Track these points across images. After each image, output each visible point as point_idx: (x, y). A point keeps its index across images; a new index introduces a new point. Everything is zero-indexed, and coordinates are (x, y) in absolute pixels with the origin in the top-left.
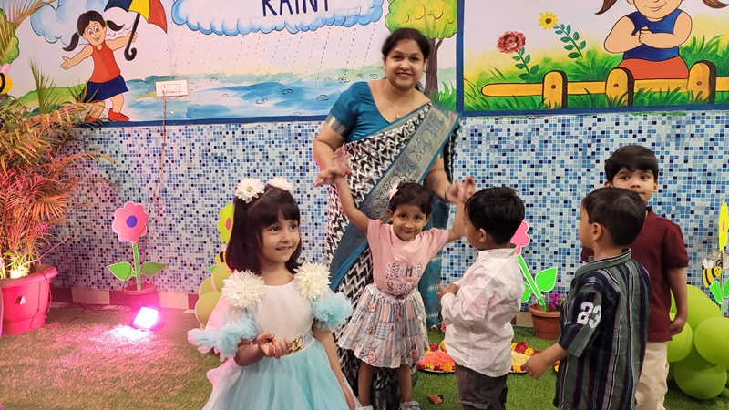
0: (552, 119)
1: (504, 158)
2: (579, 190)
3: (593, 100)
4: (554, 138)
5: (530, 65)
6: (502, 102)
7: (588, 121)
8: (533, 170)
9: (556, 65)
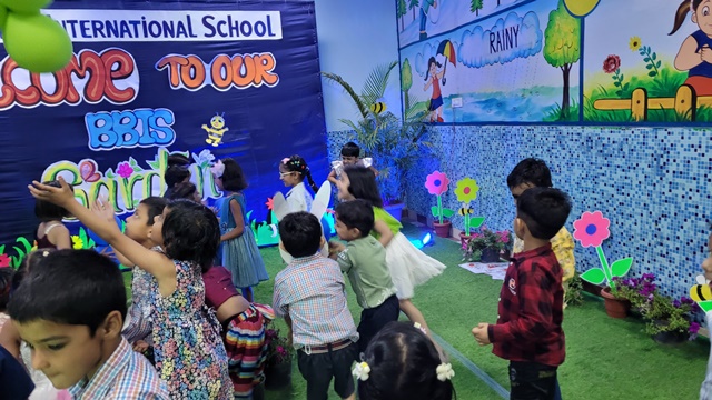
0: (637, 130)
1: (606, 162)
2: (654, 196)
3: (666, 114)
4: (638, 146)
5: (623, 83)
6: (606, 115)
7: (662, 133)
8: (624, 174)
9: (640, 82)
